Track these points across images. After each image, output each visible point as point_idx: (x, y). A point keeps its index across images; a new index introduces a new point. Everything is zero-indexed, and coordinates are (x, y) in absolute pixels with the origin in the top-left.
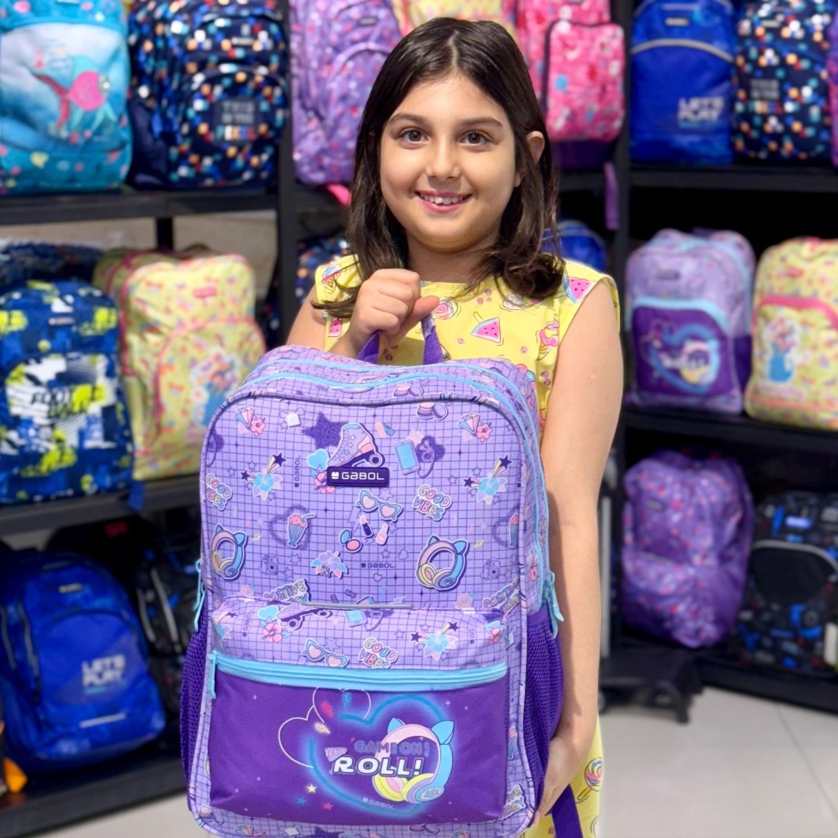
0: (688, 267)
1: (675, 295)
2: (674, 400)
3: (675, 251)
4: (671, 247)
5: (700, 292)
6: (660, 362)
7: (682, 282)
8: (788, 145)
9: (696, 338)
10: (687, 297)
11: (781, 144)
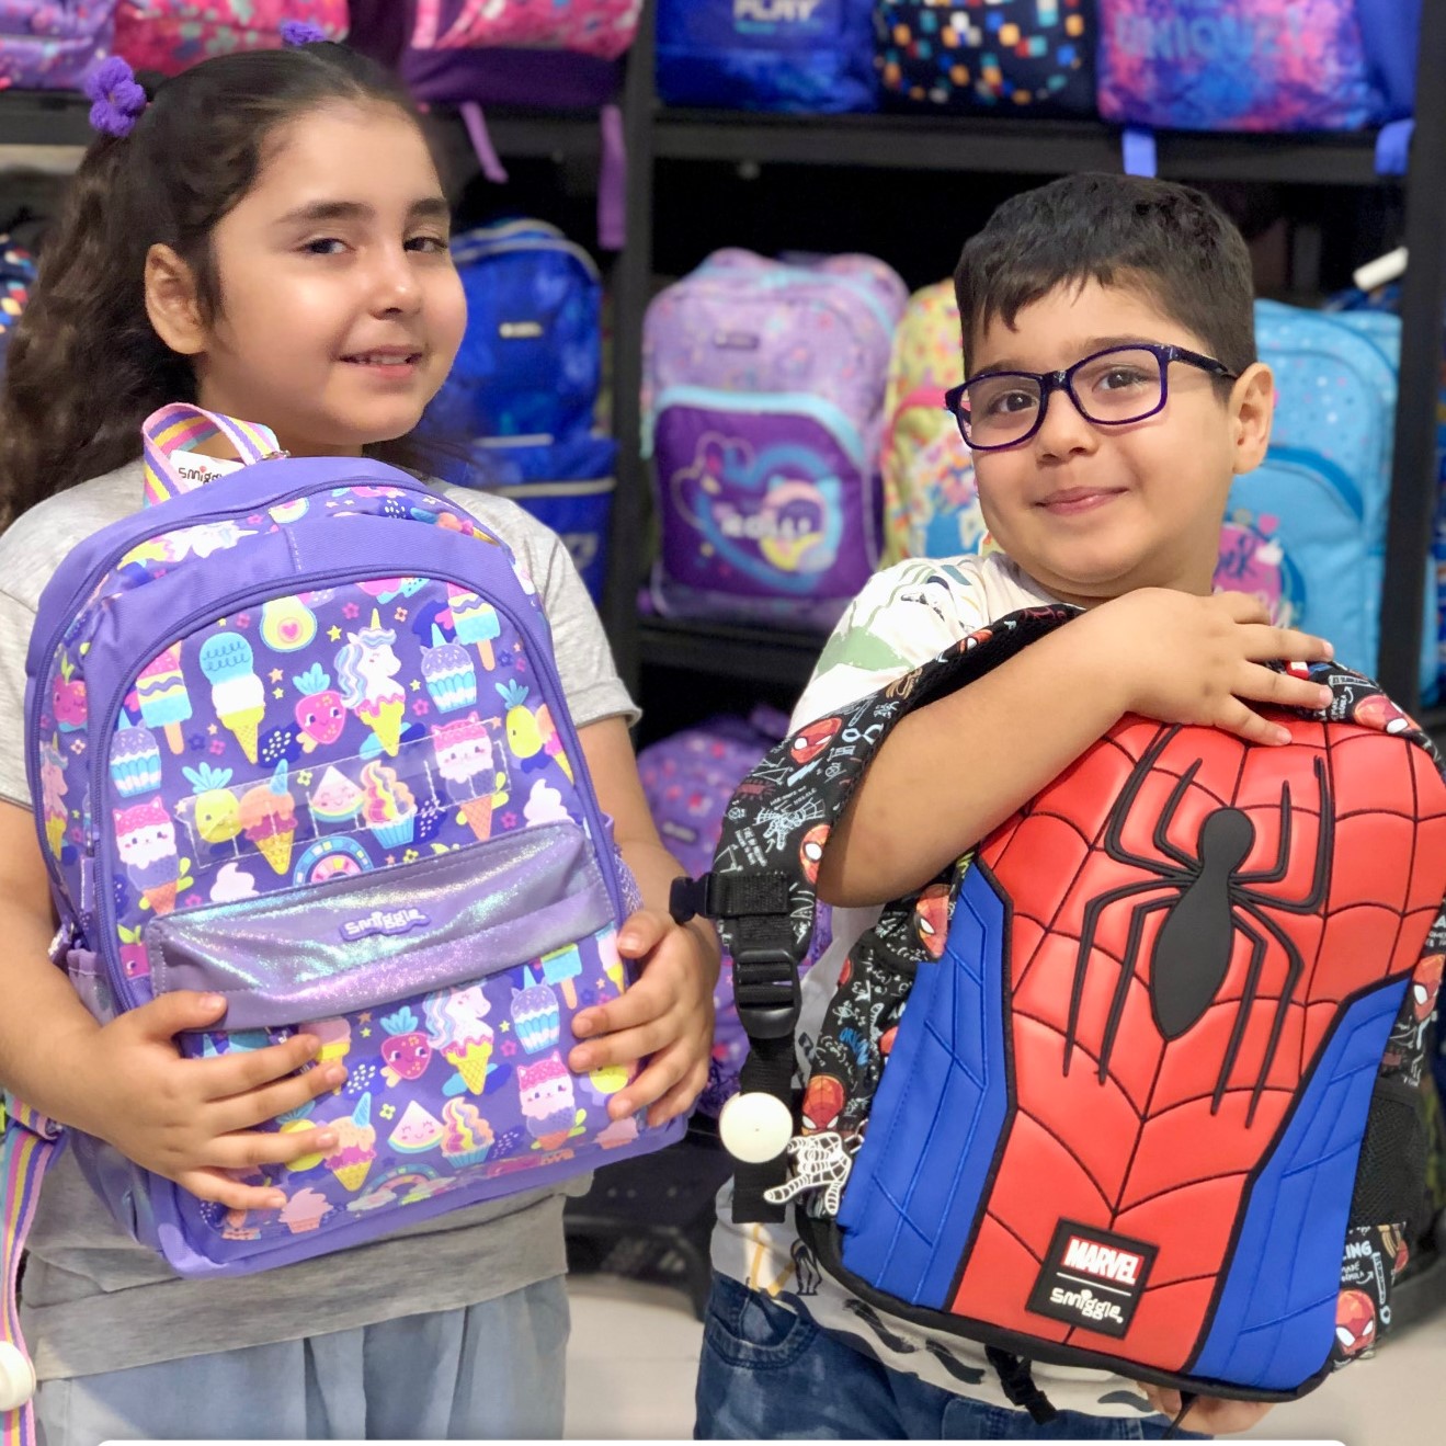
0: (777, 326)
1: (751, 382)
2: (745, 606)
3: (751, 291)
4: (740, 283)
5: (804, 376)
6: (717, 524)
7: (765, 356)
8: (992, 74)
9: (793, 474)
10: (776, 388)
11: (976, 73)
